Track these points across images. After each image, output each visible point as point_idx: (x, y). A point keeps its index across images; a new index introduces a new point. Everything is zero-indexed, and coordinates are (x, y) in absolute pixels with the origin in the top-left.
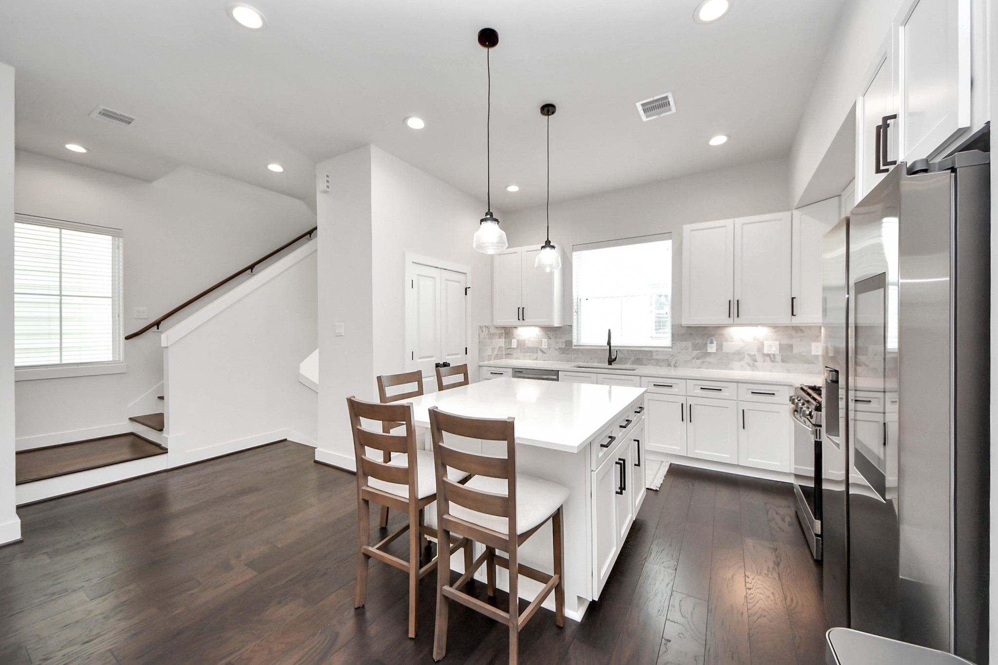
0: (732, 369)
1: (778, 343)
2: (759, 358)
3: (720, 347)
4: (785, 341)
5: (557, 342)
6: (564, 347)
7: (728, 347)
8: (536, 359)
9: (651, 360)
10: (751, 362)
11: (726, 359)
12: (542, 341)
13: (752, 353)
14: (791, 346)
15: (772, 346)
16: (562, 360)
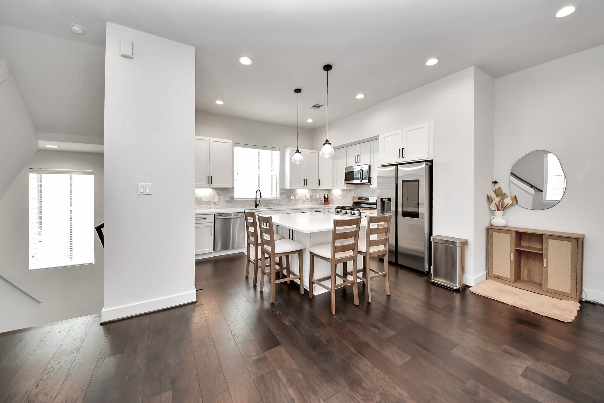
0: (298, 205)
1: (310, 195)
2: (305, 200)
3: (295, 197)
4: (311, 194)
5: (225, 198)
6: (229, 200)
7: (298, 197)
8: (210, 208)
9: (272, 204)
10: (303, 202)
11: (296, 201)
12: (214, 197)
13: (303, 199)
14: (313, 196)
15: (308, 197)
16: (228, 208)
